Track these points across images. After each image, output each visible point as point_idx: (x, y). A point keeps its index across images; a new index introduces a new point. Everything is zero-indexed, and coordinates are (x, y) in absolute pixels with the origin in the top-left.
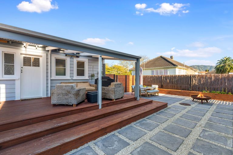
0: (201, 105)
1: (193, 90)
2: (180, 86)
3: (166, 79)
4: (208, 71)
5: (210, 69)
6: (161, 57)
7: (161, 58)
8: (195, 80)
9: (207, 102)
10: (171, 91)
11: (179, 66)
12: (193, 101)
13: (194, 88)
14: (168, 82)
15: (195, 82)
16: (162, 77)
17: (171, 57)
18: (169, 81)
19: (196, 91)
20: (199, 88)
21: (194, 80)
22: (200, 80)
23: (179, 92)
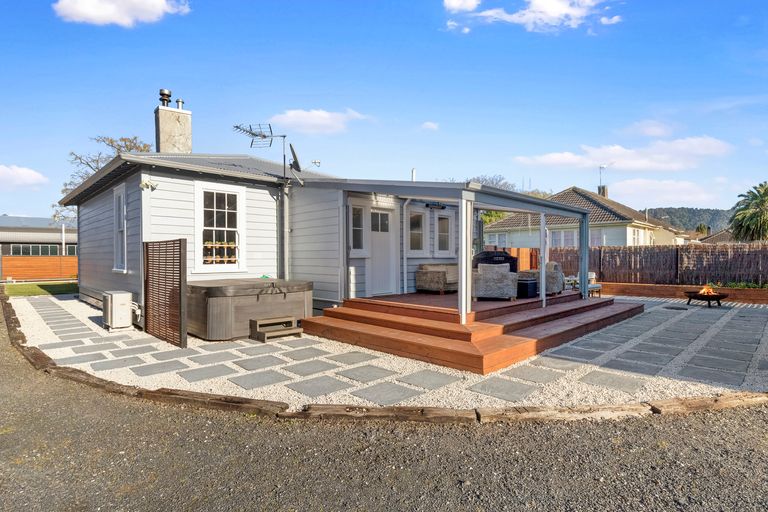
0: (708, 311)
1: (683, 283)
2: (651, 275)
3: (613, 257)
4: (706, 231)
5: (712, 220)
6: (575, 191)
7: (575, 195)
8: (688, 258)
9: (719, 304)
10: (627, 288)
11: (637, 222)
12: (688, 303)
13: (685, 279)
14: (618, 263)
15: (687, 263)
16: (600, 251)
17: (599, 188)
18: (621, 261)
19: (691, 284)
20: (698, 278)
21: (686, 259)
22: (700, 259)
23: (651, 288)
